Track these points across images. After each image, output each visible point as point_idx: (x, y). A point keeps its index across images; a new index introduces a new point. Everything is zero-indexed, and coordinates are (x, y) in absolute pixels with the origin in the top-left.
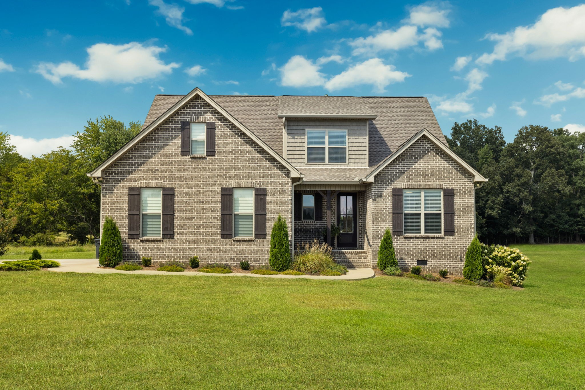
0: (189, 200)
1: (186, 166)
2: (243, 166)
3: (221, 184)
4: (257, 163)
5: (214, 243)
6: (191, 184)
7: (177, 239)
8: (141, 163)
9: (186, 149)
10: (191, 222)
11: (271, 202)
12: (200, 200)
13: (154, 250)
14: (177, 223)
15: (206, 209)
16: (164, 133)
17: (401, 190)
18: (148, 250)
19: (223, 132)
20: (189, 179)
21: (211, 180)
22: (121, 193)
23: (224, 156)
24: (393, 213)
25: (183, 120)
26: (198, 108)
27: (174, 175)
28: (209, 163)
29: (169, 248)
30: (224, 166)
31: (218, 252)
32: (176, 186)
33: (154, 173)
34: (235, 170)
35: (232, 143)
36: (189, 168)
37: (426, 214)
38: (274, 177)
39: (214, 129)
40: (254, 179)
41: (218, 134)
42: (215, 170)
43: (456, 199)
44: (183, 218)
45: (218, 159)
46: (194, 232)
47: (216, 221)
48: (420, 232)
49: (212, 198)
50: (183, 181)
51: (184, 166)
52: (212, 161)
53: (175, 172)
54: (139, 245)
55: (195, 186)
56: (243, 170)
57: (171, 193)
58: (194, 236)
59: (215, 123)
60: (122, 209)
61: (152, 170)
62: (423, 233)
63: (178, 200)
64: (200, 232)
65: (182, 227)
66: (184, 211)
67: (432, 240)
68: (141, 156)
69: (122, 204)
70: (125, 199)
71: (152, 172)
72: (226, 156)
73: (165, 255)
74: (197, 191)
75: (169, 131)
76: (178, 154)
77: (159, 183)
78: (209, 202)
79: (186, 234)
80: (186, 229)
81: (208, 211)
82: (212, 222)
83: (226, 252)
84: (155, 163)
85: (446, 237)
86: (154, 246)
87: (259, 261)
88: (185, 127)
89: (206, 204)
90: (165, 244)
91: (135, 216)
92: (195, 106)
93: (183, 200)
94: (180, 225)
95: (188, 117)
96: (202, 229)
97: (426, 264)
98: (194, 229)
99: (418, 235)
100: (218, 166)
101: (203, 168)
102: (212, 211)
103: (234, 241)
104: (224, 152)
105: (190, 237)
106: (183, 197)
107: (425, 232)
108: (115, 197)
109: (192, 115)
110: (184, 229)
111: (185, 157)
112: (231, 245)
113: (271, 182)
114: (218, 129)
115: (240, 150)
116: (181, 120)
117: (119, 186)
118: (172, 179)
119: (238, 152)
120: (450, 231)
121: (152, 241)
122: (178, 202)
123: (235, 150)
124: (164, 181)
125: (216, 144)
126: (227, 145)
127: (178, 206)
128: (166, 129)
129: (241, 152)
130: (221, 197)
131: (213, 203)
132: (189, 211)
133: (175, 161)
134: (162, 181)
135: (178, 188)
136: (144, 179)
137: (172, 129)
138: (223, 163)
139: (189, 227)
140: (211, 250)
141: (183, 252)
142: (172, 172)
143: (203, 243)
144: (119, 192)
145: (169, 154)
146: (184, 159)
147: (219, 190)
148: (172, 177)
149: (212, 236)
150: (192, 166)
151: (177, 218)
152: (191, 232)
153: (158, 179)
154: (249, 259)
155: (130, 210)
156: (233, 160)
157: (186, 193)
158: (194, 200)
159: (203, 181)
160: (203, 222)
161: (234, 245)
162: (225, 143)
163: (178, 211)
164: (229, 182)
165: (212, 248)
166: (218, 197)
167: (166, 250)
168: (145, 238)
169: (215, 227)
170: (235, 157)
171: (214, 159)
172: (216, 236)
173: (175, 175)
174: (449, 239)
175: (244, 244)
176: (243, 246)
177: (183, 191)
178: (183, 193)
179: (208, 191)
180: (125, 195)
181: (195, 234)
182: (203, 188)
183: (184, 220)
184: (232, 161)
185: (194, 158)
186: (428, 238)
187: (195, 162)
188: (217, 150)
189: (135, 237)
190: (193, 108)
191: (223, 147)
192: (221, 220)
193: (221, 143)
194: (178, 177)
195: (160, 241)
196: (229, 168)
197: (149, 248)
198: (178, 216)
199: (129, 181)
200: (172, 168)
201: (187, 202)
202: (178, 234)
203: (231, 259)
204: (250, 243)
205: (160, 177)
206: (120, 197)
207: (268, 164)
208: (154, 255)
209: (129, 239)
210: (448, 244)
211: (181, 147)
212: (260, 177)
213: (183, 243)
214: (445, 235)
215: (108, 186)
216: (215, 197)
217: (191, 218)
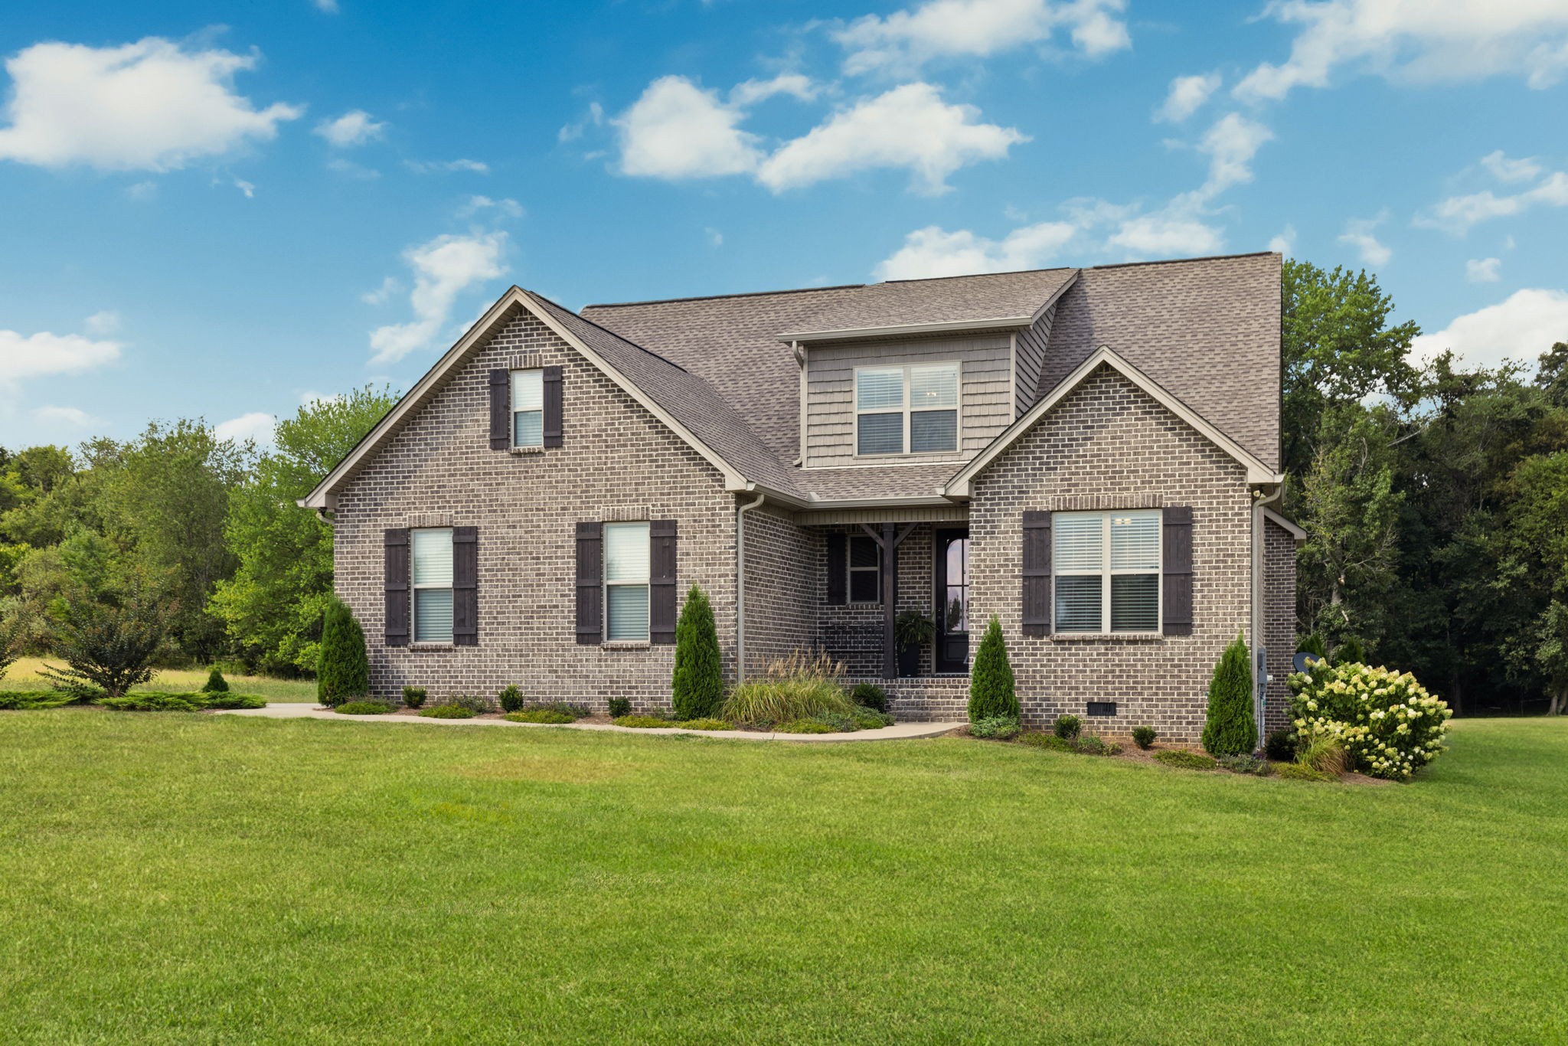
0: (508, 554)
1: (502, 473)
2: (625, 468)
3: (576, 514)
4: (656, 461)
5: (563, 656)
6: (513, 516)
7: (486, 645)
8: (409, 472)
9: (501, 434)
10: (513, 607)
11: (688, 554)
12: (531, 553)
13: (437, 672)
14: (485, 608)
15: (544, 574)
16: (454, 401)
17: (1047, 515)
18: (426, 672)
19: (580, 388)
20: (509, 505)
21: (554, 506)
22: (370, 542)
23: (583, 447)
24: (1025, 578)
25: (495, 365)
26: (526, 336)
27: (476, 496)
28: (550, 466)
29: (469, 666)
30: (582, 470)
31: (571, 677)
32: (481, 523)
33: (436, 494)
34: (607, 480)
35: (600, 414)
36: (508, 478)
37: (1114, 578)
38: (693, 493)
39: (561, 382)
40: (649, 500)
41: (569, 394)
42: (564, 481)
43: (1201, 535)
44: (496, 597)
45: (569, 454)
46: (520, 628)
47: (567, 603)
48: (1099, 628)
49: (557, 547)
50: (495, 511)
51: (496, 474)
52: (557, 460)
53: (478, 490)
54: (409, 661)
55: (520, 521)
56: (625, 479)
57: (471, 539)
58: (521, 640)
59: (562, 367)
60: (374, 579)
61: (432, 487)
62: (1106, 630)
63: (487, 556)
64: (532, 628)
65: (496, 618)
66: (498, 580)
67: (1131, 648)
68: (409, 456)
69: (374, 568)
70: (380, 557)
71: (432, 492)
72: (588, 447)
73: (461, 682)
74: (526, 532)
75: (465, 395)
76: (485, 447)
77: (446, 515)
78: (551, 558)
79: (504, 634)
80: (504, 623)
81: (548, 580)
82: (556, 606)
83: (588, 677)
84: (438, 471)
85: (1169, 640)
86: (438, 661)
87: (661, 699)
88: (500, 384)
89: (544, 563)
90: (460, 658)
91: (399, 595)
92: (520, 330)
93: (496, 554)
94: (491, 613)
95: (505, 359)
96: (536, 623)
97: (1114, 714)
98: (521, 623)
99: (1090, 634)
100: (569, 470)
101: (538, 477)
102: (557, 580)
103: (605, 650)
104: (582, 437)
105: (512, 641)
106: (497, 549)
107: (1114, 627)
108: (359, 552)
109: (513, 353)
110: (498, 623)
111: (499, 453)
112: (599, 660)
113: (687, 504)
114: (570, 383)
115: (618, 429)
116: (489, 366)
117: (367, 527)
118: (474, 507)
119: (614, 435)
120: (1180, 624)
121: (433, 650)
122: (486, 560)
123: (606, 430)
124: (457, 513)
125: (565, 418)
126: (588, 420)
127: (486, 570)
128: (460, 389)
129: (620, 435)
130: (577, 546)
131: (559, 561)
132: (509, 581)
133: (478, 463)
134: (453, 512)
135: (485, 528)
136: (415, 508)
137: (472, 389)
138: (580, 465)
139: (508, 618)
140: (556, 671)
141: (497, 677)
142: (473, 490)
143: (540, 655)
144: (367, 540)
145: (467, 447)
146: (496, 457)
147: (572, 530)
148: (472, 501)
149: (557, 639)
150: (514, 473)
151: (485, 597)
152: (514, 628)
153: (444, 507)
154: (638, 693)
155: (388, 580)
156: (603, 455)
157: (503, 538)
158: (519, 554)
159: (537, 509)
160: (538, 607)
161: (606, 660)
162: (584, 415)
163: (486, 581)
164: (593, 508)
165: (557, 666)
166: (570, 547)
167: (461, 672)
168: (420, 643)
169: (564, 617)
170: (607, 447)
171: (562, 454)
172: (566, 639)
173: (480, 496)
174: (1177, 645)
175: (629, 656)
176: (626, 662)
177: (496, 533)
178: (497, 538)
179: (549, 531)
180: (380, 547)
181: (521, 634)
182: (539, 526)
183: (498, 602)
184: (600, 458)
185: (519, 454)
186: (1118, 641)
187: (520, 465)
188: (567, 432)
189: (399, 640)
190: (514, 336)
191: (581, 425)
192: (577, 601)
193: (576, 415)
194: (484, 501)
195: (450, 650)
196: (594, 474)
197: (428, 667)
198: (486, 592)
199: (385, 515)
200: (472, 480)
201: (503, 559)
202: (486, 634)
203: (600, 693)
204: (642, 655)
205: (449, 502)
206: (370, 552)
207: (681, 461)
208: (438, 682)
209: (387, 645)
210: (1173, 660)
211: (491, 431)
212: (662, 494)
213: (498, 655)
214: (1166, 633)
215: (346, 526)
216: (563, 547)
217: (514, 596)
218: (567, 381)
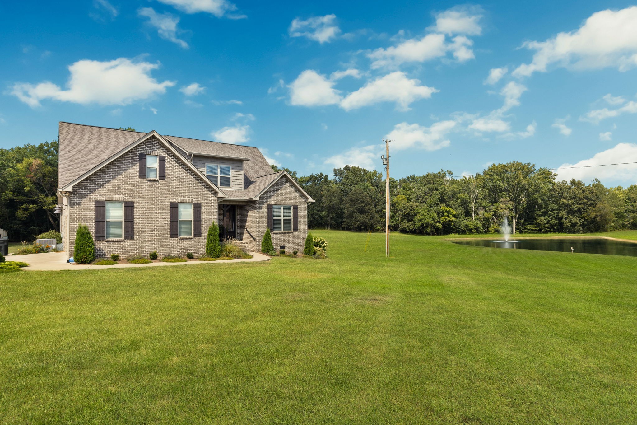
0: (146, 210)
1: (143, 186)
2: (186, 188)
3: (169, 200)
4: (195, 187)
5: (165, 241)
6: (147, 199)
7: (137, 239)
8: (105, 182)
9: (142, 174)
10: (147, 227)
11: (204, 213)
12: (154, 211)
13: (117, 248)
14: (136, 227)
15: (159, 217)
16: (125, 161)
17: (272, 205)
18: (112, 249)
19: (171, 163)
20: (146, 196)
21: (162, 197)
22: (88, 204)
23: (172, 181)
24: (268, 219)
25: (141, 152)
26: (152, 145)
27: (133, 192)
28: (160, 185)
29: (130, 246)
30: (172, 187)
31: (168, 247)
32: (136, 201)
33: (117, 190)
34: (180, 191)
35: (178, 172)
36: (145, 187)
37: (284, 220)
38: (206, 196)
39: (165, 160)
40: (193, 197)
41: (167, 164)
42: (165, 190)
43: (299, 211)
44: (141, 224)
45: (167, 182)
46: (150, 233)
47: (166, 226)
48: (281, 230)
49: (163, 209)
50: (141, 197)
51: (141, 185)
52: (163, 183)
53: (134, 190)
54: (105, 245)
55: (150, 201)
56: (185, 191)
57: (131, 205)
58: (150, 237)
59: (165, 156)
60: (89, 217)
61: (115, 188)
62: (283, 231)
63: (137, 211)
64: (154, 233)
65: (141, 230)
66: (141, 219)
67: (287, 234)
68: (105, 176)
69: (89, 214)
70: (92, 210)
71: (115, 189)
72: (174, 181)
73: (127, 251)
74: (152, 204)
75: (129, 160)
76: (137, 177)
77: (121, 198)
78: (161, 212)
79: (144, 235)
80: (144, 232)
81: (160, 219)
82: (163, 227)
83: (173, 247)
84: (118, 183)
85: (294, 232)
86: (118, 245)
87: (196, 252)
88: (142, 157)
89: (159, 214)
90: (126, 243)
91: (101, 223)
92: (150, 143)
93: (141, 211)
94: (139, 229)
95: (145, 151)
96: (156, 232)
97: (284, 248)
98: (150, 232)
99: (280, 232)
100: (167, 187)
101: (156, 188)
102: (163, 219)
103: (179, 239)
104: (172, 177)
105: (147, 238)
106: (141, 209)
107: (284, 230)
108: (82, 208)
109: (148, 149)
110: (142, 232)
111: (142, 179)
112: (177, 242)
113: (204, 199)
114: (168, 161)
115: (183, 177)
116: (139, 152)
117: (87, 199)
118: (132, 195)
119: (182, 178)
120: (296, 229)
121: (115, 241)
122: (137, 212)
123: (179, 176)
124: (125, 197)
125: (166, 171)
126: (174, 173)
127: (137, 215)
128: (127, 158)
129: (184, 178)
130: (170, 209)
131: (164, 213)
132: (146, 219)
133: (134, 182)
134: (124, 196)
135: (137, 202)
136: (108, 194)
137: (131, 158)
138: (171, 185)
139: (145, 230)
140: (163, 246)
141: (141, 249)
142: (132, 190)
143: (157, 241)
144: (86, 204)
145: (129, 176)
146: (141, 180)
147: (168, 204)
148: (132, 193)
149: (163, 236)
150: (148, 186)
151: (136, 224)
152: (148, 233)
153: (120, 195)
154: (190, 251)
155: (96, 218)
156: (179, 184)
157: (144, 206)
158: (149, 211)
159: (156, 198)
160: (156, 227)
161: (179, 242)
162: (172, 171)
163: (137, 219)
164: (175, 198)
165: (163, 244)
166: (168, 209)
167: (127, 248)
168: (109, 239)
169: (166, 230)
170: (180, 181)
171: (165, 182)
172: (166, 236)
173: (135, 192)
174: (295, 233)
175: (187, 241)
176: (186, 242)
177: (141, 204)
178: (141, 206)
179: (160, 204)
180: (92, 206)
181: (150, 235)
182: (157, 203)
183: (142, 225)
184: (178, 184)
185: (150, 181)
186: (285, 233)
187: (150, 184)
188: (167, 176)
189: (101, 238)
190: (148, 144)
191: (171, 174)
192: (170, 225)
193: (170, 171)
194: (137, 194)
195: (123, 241)
196: (175, 189)
197: (113, 247)
198: (137, 222)
199: (95, 196)
200: (132, 187)
201: (144, 212)
202: (137, 236)
203: (177, 252)
204: (191, 240)
205: (122, 193)
206: (87, 208)
207: (202, 188)
208: (117, 252)
209: (96, 240)
210: (295, 236)
211: (139, 172)
212: (197, 196)
213: (142, 242)
214: (294, 231)
215: (76, 199)
216: (165, 209)
217: (147, 224)
218: (167, 161)
